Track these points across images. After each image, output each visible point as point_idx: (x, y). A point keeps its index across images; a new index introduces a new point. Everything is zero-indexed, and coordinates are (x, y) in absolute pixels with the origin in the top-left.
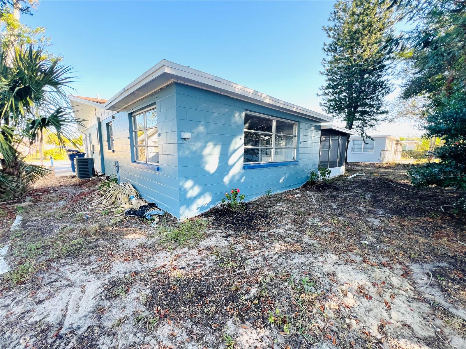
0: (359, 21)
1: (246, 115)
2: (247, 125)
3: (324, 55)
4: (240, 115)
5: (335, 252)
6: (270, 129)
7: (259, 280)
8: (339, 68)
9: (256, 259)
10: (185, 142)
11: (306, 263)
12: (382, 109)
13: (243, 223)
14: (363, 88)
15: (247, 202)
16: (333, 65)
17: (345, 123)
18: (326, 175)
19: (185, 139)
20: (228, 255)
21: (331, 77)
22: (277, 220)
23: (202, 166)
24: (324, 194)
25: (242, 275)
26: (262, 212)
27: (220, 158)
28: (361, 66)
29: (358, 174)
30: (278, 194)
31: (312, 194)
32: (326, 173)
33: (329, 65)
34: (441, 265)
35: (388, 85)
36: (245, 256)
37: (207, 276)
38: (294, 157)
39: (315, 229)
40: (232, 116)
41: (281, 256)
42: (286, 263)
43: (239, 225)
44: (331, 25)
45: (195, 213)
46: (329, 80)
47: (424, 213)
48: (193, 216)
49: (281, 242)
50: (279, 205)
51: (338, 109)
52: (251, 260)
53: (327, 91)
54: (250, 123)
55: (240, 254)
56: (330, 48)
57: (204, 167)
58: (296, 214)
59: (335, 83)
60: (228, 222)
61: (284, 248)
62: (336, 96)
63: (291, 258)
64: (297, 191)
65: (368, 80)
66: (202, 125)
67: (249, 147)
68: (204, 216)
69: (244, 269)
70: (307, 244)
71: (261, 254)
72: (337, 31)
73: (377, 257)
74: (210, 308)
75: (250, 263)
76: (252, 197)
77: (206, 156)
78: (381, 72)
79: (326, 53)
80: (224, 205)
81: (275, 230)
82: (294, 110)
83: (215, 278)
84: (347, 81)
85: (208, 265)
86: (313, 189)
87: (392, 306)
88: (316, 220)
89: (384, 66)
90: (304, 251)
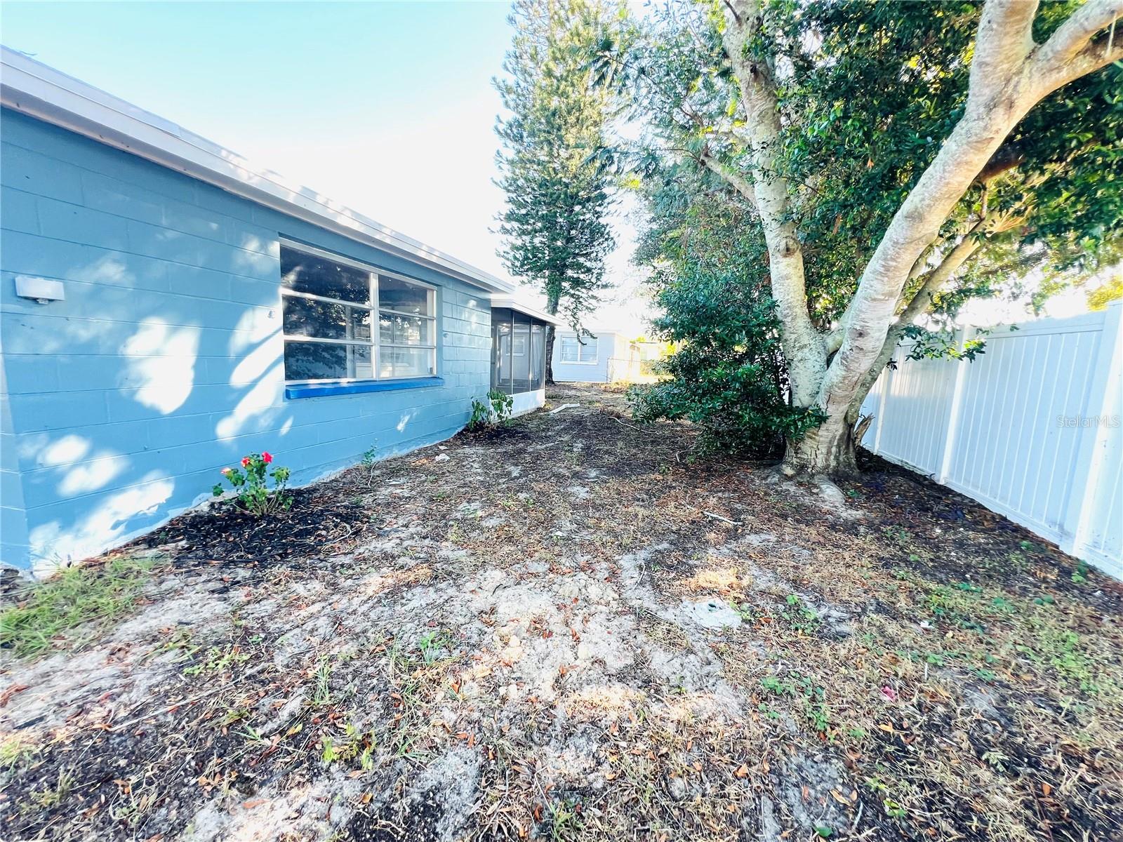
0: (560, 92)
1: (284, 252)
2: (292, 277)
3: (499, 142)
4: (264, 247)
5: (502, 565)
6: (362, 295)
7: (311, 674)
8: (527, 180)
9: (309, 626)
10: (36, 309)
11: (438, 602)
12: (604, 279)
13: (284, 544)
14: (573, 232)
15: (303, 487)
16: (517, 171)
17: (545, 299)
18: (504, 408)
19: (35, 300)
20: (223, 637)
21: (514, 195)
22: (382, 521)
23: (124, 391)
24: (499, 450)
25: (262, 677)
26: (345, 507)
27: (197, 367)
28: (567, 185)
29: (568, 405)
30: (395, 459)
31: (474, 452)
32: (505, 403)
33: (509, 167)
34: (660, 547)
35: (612, 235)
36: (278, 625)
37: (135, 716)
38: (431, 369)
39: (469, 525)
40: (237, 245)
41: (379, 601)
42: (391, 615)
43: (270, 551)
44: (511, 80)
45: (105, 543)
46: (511, 201)
47: (653, 466)
48: (95, 553)
49: (384, 570)
50: (394, 485)
51: (531, 269)
52: (297, 631)
53: (508, 226)
54: (300, 274)
55: (263, 623)
56: (509, 131)
57: (134, 393)
58: (431, 500)
59: (524, 211)
60: (236, 547)
61: (390, 581)
62: (527, 238)
63: (404, 601)
64: (442, 448)
65: (582, 218)
66: (115, 261)
67: (301, 337)
68: (142, 546)
69: (272, 659)
70: (446, 560)
71: (328, 610)
72: (522, 98)
73: (572, 556)
74: (134, 805)
75: (293, 641)
76: (320, 473)
77: (139, 361)
78: (600, 205)
79: (503, 141)
80: (221, 503)
81: (374, 543)
82: (422, 254)
83: (165, 714)
84: (544, 211)
85: (144, 685)
86: (477, 440)
87: (583, 636)
88: (474, 505)
89: (603, 197)
90: (436, 578)
